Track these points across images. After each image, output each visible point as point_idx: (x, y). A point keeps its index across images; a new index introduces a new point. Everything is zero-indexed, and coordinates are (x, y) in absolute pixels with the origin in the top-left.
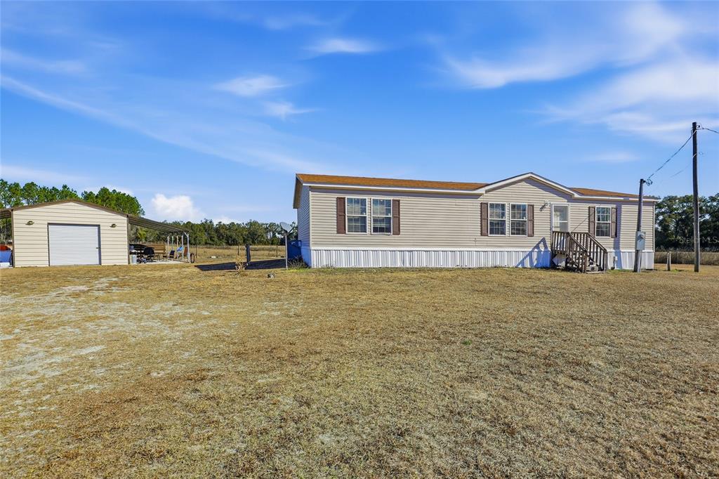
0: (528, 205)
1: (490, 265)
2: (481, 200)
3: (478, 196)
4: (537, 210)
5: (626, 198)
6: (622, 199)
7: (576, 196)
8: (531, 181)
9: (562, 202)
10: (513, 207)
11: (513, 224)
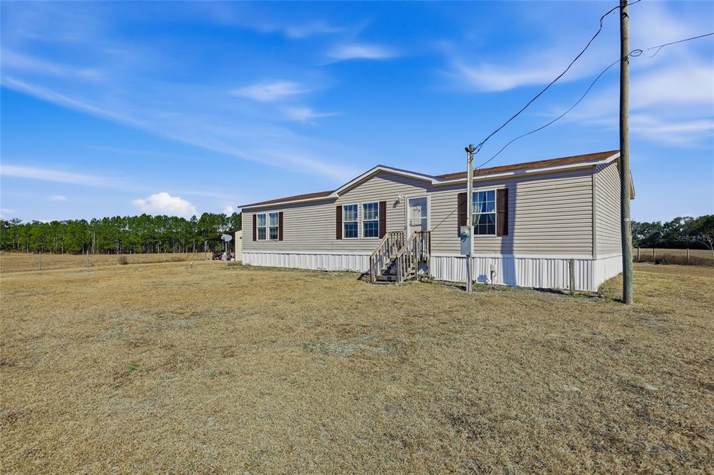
0: (380, 202)
1: (344, 268)
2: (337, 203)
3: (334, 200)
4: (389, 207)
5: (520, 172)
6: (512, 173)
7: (435, 182)
8: (382, 174)
9: (420, 192)
10: (365, 206)
11: (366, 225)
